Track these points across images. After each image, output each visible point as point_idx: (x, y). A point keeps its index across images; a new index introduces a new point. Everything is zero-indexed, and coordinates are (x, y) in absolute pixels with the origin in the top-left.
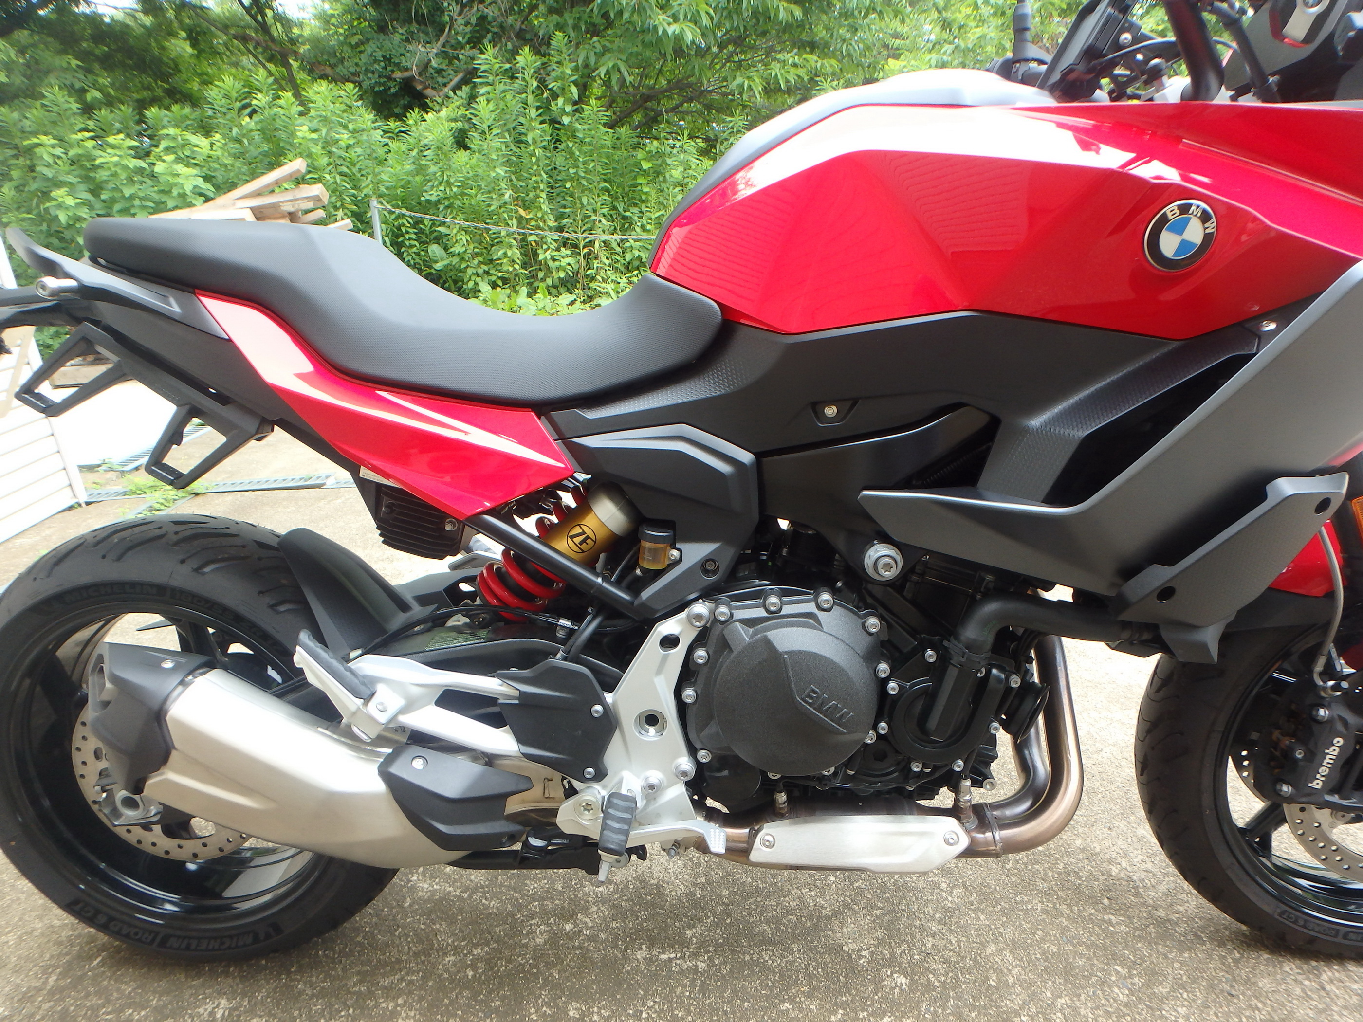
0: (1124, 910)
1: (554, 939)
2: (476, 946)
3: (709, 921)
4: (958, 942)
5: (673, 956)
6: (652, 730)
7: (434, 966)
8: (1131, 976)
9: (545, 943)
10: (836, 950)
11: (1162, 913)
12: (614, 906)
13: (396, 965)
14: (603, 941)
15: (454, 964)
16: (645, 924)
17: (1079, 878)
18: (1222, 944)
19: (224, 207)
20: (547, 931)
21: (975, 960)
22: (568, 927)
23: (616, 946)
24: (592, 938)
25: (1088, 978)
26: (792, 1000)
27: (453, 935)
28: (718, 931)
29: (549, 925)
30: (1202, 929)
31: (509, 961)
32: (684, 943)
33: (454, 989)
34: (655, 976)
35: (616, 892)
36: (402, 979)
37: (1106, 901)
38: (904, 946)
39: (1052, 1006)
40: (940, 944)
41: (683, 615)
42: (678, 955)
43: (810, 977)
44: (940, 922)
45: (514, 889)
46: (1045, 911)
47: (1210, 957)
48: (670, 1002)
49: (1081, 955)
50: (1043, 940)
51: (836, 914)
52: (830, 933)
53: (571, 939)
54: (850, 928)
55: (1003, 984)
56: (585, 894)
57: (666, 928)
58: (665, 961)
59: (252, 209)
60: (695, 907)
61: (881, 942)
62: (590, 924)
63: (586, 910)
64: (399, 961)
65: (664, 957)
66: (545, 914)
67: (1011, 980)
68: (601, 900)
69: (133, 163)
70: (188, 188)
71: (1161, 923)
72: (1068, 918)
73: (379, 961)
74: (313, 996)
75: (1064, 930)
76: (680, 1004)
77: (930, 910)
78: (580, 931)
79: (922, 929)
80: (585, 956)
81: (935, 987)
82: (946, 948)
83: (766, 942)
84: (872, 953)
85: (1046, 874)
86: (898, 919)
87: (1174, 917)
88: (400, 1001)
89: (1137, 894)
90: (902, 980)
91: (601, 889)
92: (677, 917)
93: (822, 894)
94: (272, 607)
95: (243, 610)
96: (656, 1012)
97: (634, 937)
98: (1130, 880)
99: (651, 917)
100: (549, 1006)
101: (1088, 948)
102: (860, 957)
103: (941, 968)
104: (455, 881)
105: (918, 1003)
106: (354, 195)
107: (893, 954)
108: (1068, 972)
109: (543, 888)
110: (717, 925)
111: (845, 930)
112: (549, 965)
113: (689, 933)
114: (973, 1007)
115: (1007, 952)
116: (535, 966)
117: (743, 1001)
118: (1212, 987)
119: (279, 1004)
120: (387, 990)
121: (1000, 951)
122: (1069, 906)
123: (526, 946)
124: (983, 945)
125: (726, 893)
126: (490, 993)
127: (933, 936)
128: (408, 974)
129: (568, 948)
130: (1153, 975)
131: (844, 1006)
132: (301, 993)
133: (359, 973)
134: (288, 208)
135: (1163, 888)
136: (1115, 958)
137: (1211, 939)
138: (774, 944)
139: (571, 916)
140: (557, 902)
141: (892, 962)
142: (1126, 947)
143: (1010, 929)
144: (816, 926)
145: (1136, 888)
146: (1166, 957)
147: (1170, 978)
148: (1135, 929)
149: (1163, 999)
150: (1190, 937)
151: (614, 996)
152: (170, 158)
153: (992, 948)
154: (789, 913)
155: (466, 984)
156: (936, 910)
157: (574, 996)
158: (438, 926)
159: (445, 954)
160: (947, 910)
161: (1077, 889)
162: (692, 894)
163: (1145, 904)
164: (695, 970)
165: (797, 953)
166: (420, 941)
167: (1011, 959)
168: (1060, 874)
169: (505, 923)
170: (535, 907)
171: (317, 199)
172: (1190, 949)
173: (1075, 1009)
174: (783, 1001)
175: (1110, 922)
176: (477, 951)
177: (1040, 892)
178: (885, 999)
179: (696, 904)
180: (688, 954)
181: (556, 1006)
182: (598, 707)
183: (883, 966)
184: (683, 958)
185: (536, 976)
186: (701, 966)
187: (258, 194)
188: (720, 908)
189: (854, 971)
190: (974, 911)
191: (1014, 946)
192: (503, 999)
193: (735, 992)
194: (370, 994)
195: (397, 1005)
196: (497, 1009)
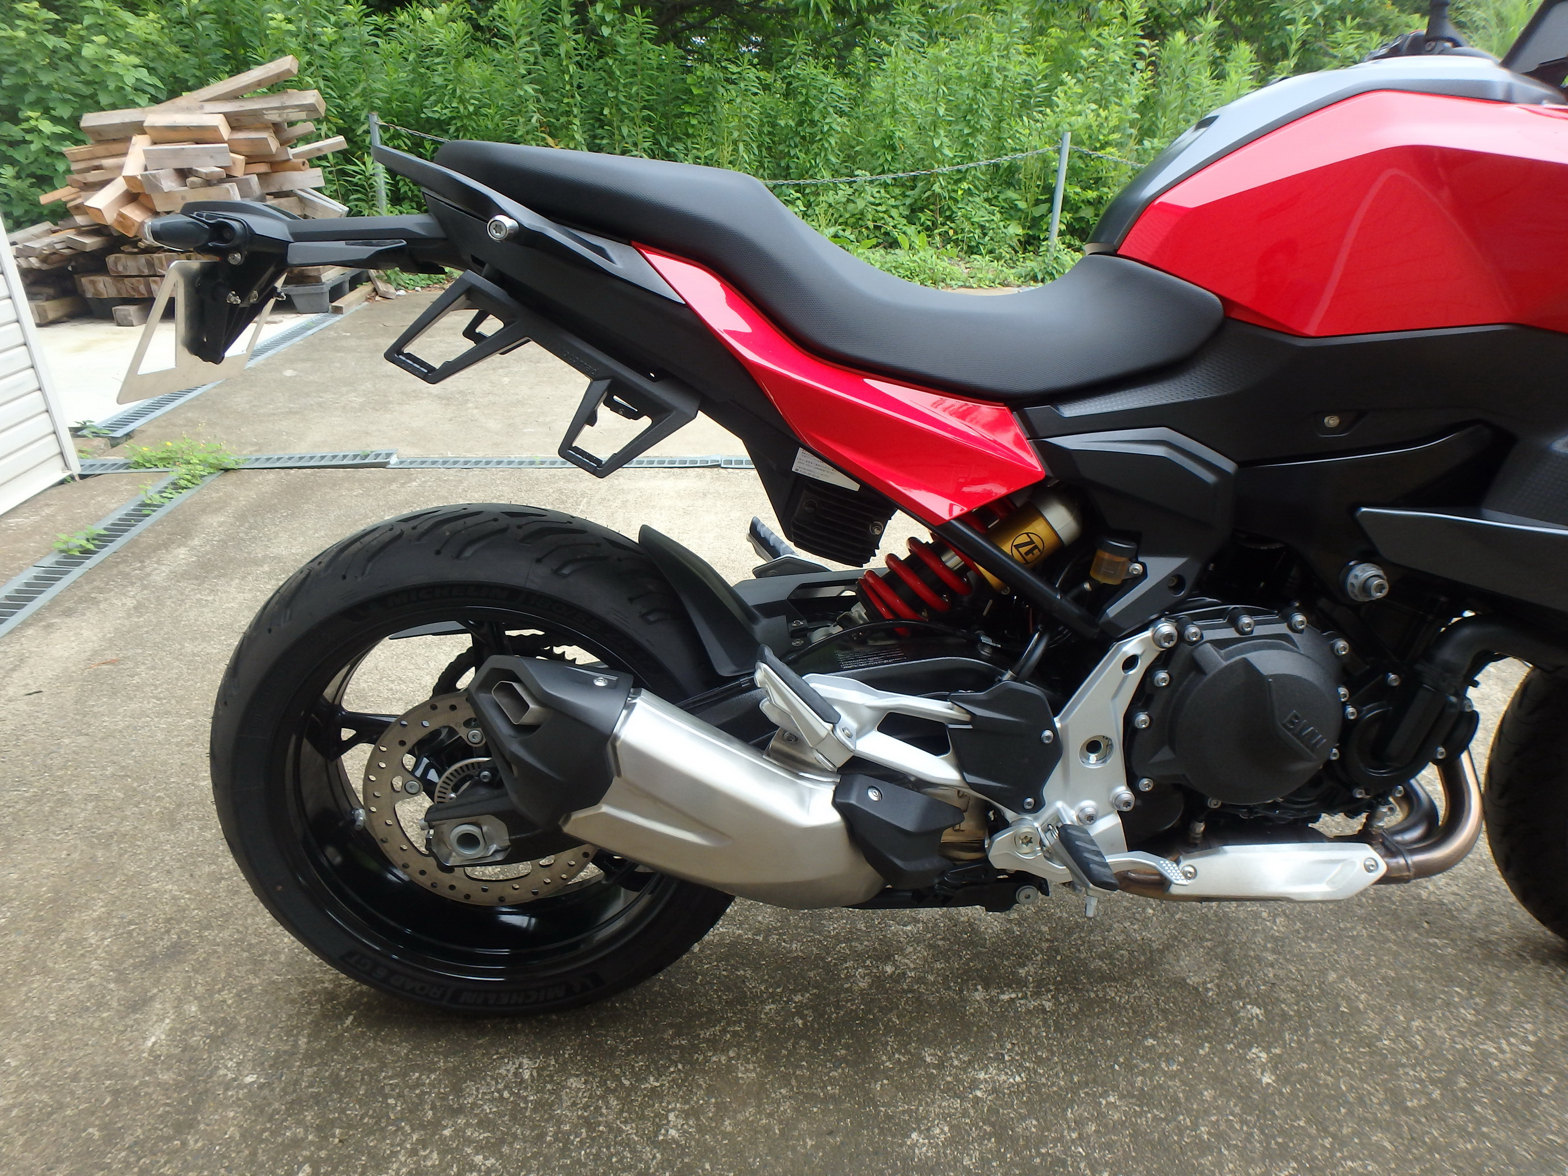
0: (1444, 932)
1: (878, 981)
2: (795, 992)
3: (1039, 958)
4: (1299, 971)
5: (1013, 996)
6: (1093, 757)
7: (755, 1014)
8: (1472, 997)
9: (871, 986)
10: (1180, 983)
11: (1481, 934)
12: (930, 946)
13: (711, 1017)
14: (933, 984)
15: (778, 1012)
16: (971, 964)
17: (1394, 903)
18: (1544, 962)
19: (188, 110)
20: (867, 974)
21: (1319, 988)
22: (889, 969)
23: (949, 988)
24: (921, 980)
25: (1432, 1000)
26: (1154, 1036)
27: (763, 981)
28: (1052, 969)
29: (867, 967)
30: (1523, 948)
31: (838, 1007)
32: (1021, 983)
33: (787, 1039)
34: (1003, 1017)
35: (926, 929)
36: (724, 1031)
37: (1425, 925)
38: (1247, 978)
39: (1408, 1029)
40: (1281, 973)
41: (1148, 634)
42: (1020, 995)
43: (1164, 1011)
44: (1274, 951)
45: (812, 930)
46: (1371, 937)
47: (1538, 975)
48: (1029, 1043)
49: (1420, 979)
50: (1378, 965)
51: (1168, 947)
52: (1167, 966)
53: (897, 982)
54: (1185, 962)
55: (1355, 1011)
56: (894, 934)
57: (996, 967)
58: (1008, 1001)
59: (225, 114)
60: (1018, 944)
61: (1222, 975)
62: (912, 966)
63: (901, 950)
64: (712, 1011)
65: (1005, 997)
66: (859, 957)
67: (1361, 1006)
68: (916, 940)
69: (52, 41)
70: (129, 80)
71: (1483, 944)
72: (1395, 942)
73: (689, 1011)
74: (628, 1053)
75: (1396, 955)
76: (1041, 1045)
77: (1259, 939)
78: (904, 974)
79: (1259, 959)
80: (919, 1000)
81: (1291, 1018)
82: (1288, 978)
83: (1104, 978)
84: (1218, 986)
85: (1360, 900)
86: (1231, 950)
87: (1493, 938)
88: (732, 1054)
89: (1453, 918)
90: (1256, 1011)
91: (909, 928)
92: (1003, 956)
93: (1146, 927)
94: (643, 616)
95: (612, 618)
96: (1017, 1054)
97: (967, 977)
98: (1442, 904)
99: (975, 956)
100: (900, 1053)
101: (1423, 971)
102: (1207, 990)
103: (1290, 997)
104: (741, 923)
105: (1281, 1032)
106: (339, 106)
107: (1238, 985)
108: (1412, 995)
109: (843, 928)
110: (1048, 962)
111: (1182, 963)
112: (885, 1011)
113: (1022, 972)
114: (1334, 1035)
115: (1348, 979)
116: (870, 1011)
117: (1105, 1039)
118: (1548, 1003)
119: (593, 1063)
120: (714, 1043)
121: (1341, 979)
122: (1393, 931)
123: (849, 990)
124: (1324, 972)
125: (1045, 929)
126: (830, 1040)
127: (1272, 965)
128: (728, 1024)
129: (898, 992)
130: (1492, 996)
131: (1207, 1038)
132: (614, 1049)
133: (671, 1025)
134: (274, 117)
135: (1474, 909)
136: (1451, 980)
137: (1534, 957)
138: (1114, 980)
139: (888, 958)
140: (866, 943)
141: (1239, 993)
142: (1459, 969)
143: (1343, 956)
144: (1151, 960)
145: (1449, 911)
146: (1499, 977)
147: (1508, 996)
148: (1462, 951)
149: (1507, 1017)
150: (1514, 957)
151: (966, 1040)
152: (101, 39)
153: (1332, 976)
154: (1118, 948)
155: (800, 1034)
156: (1266, 939)
157: (924, 1041)
158: (742, 972)
159: (762, 1002)
160: (1276, 939)
161: (1395, 914)
162: (1007, 931)
163: (1462, 926)
164: (1044, 1011)
165: (1142, 990)
166: (729, 989)
167: (1354, 985)
168: (1373, 899)
169: (817, 966)
170: (843, 948)
171: (311, 108)
172: (1517, 968)
173: (1431, 1031)
174: (1145, 1037)
175: (1435, 945)
176: (798, 998)
177: (1360, 918)
178: (1246, 1030)
179: (1018, 941)
180: (1029, 994)
181: (910, 1053)
182: (1048, 733)
183: (1233, 998)
184: (1025, 997)
185: (875, 1021)
186: (1048, 1005)
187: (234, 96)
188: (1045, 945)
189: (1206, 1004)
190: (1304, 939)
191: (1354, 973)
192: (847, 1047)
193: (1092, 1029)
194: (695, 1048)
195: (730, 1059)
196: (844, 1059)
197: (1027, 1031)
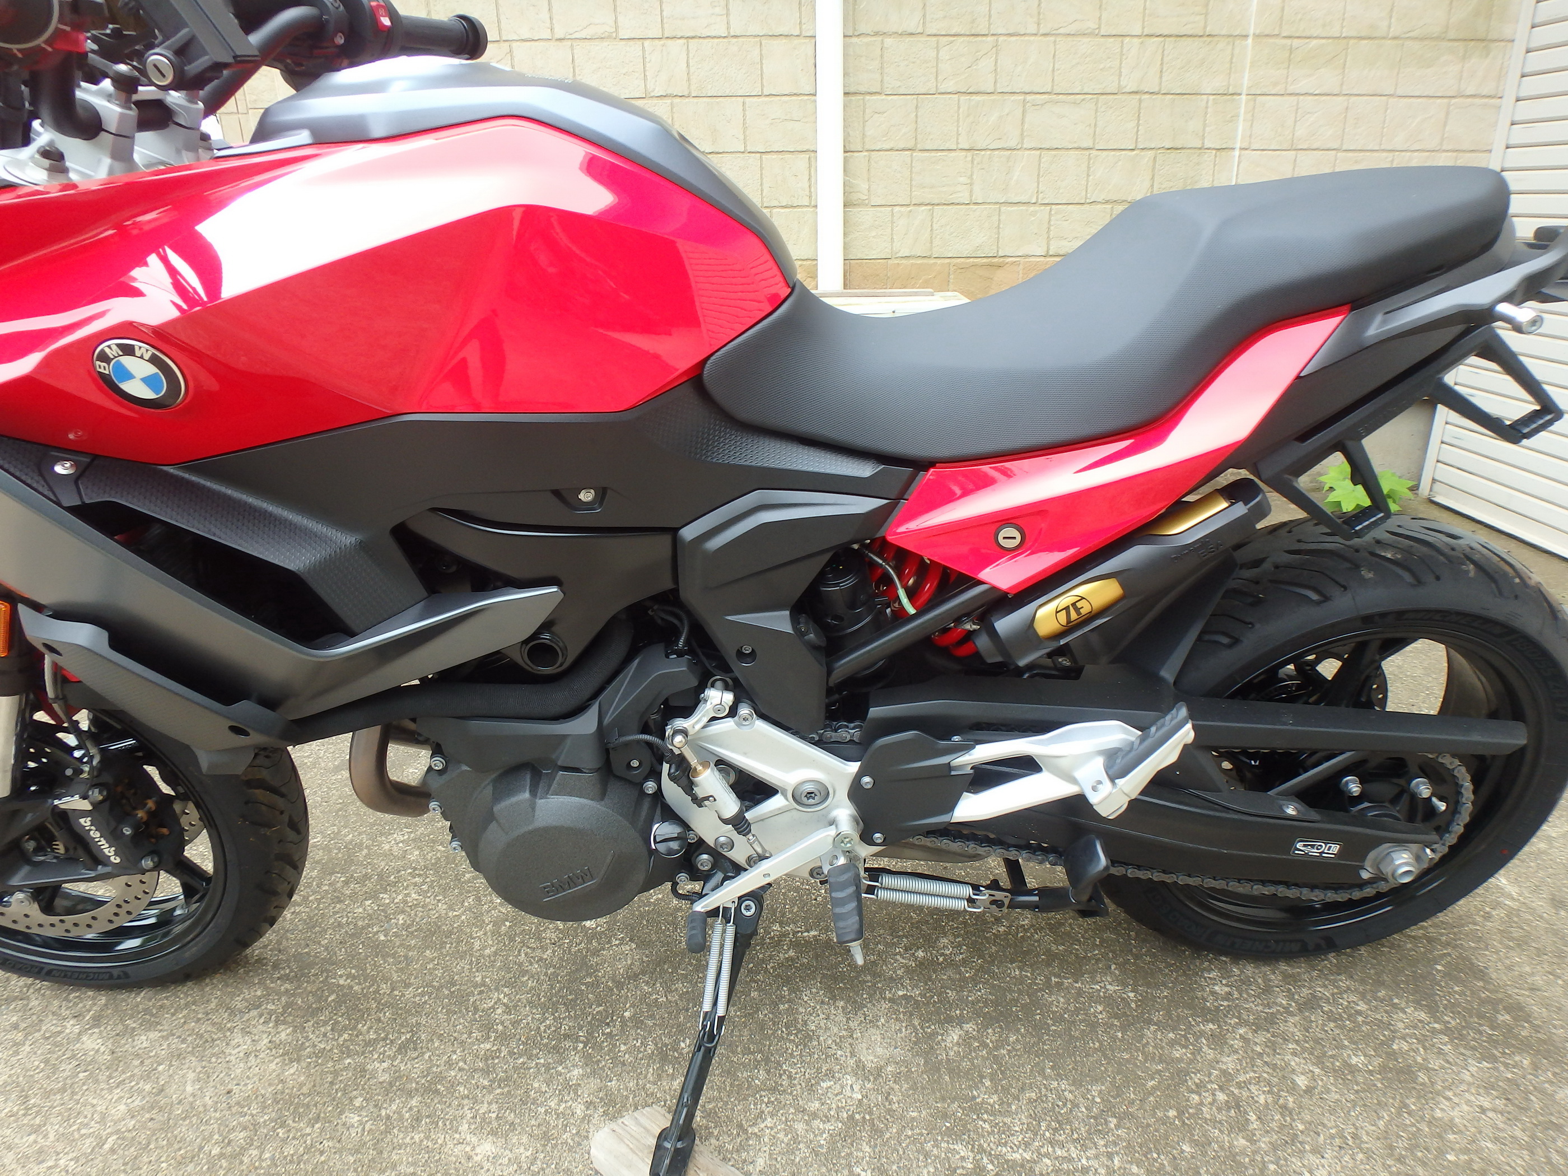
197: (801, 909)
